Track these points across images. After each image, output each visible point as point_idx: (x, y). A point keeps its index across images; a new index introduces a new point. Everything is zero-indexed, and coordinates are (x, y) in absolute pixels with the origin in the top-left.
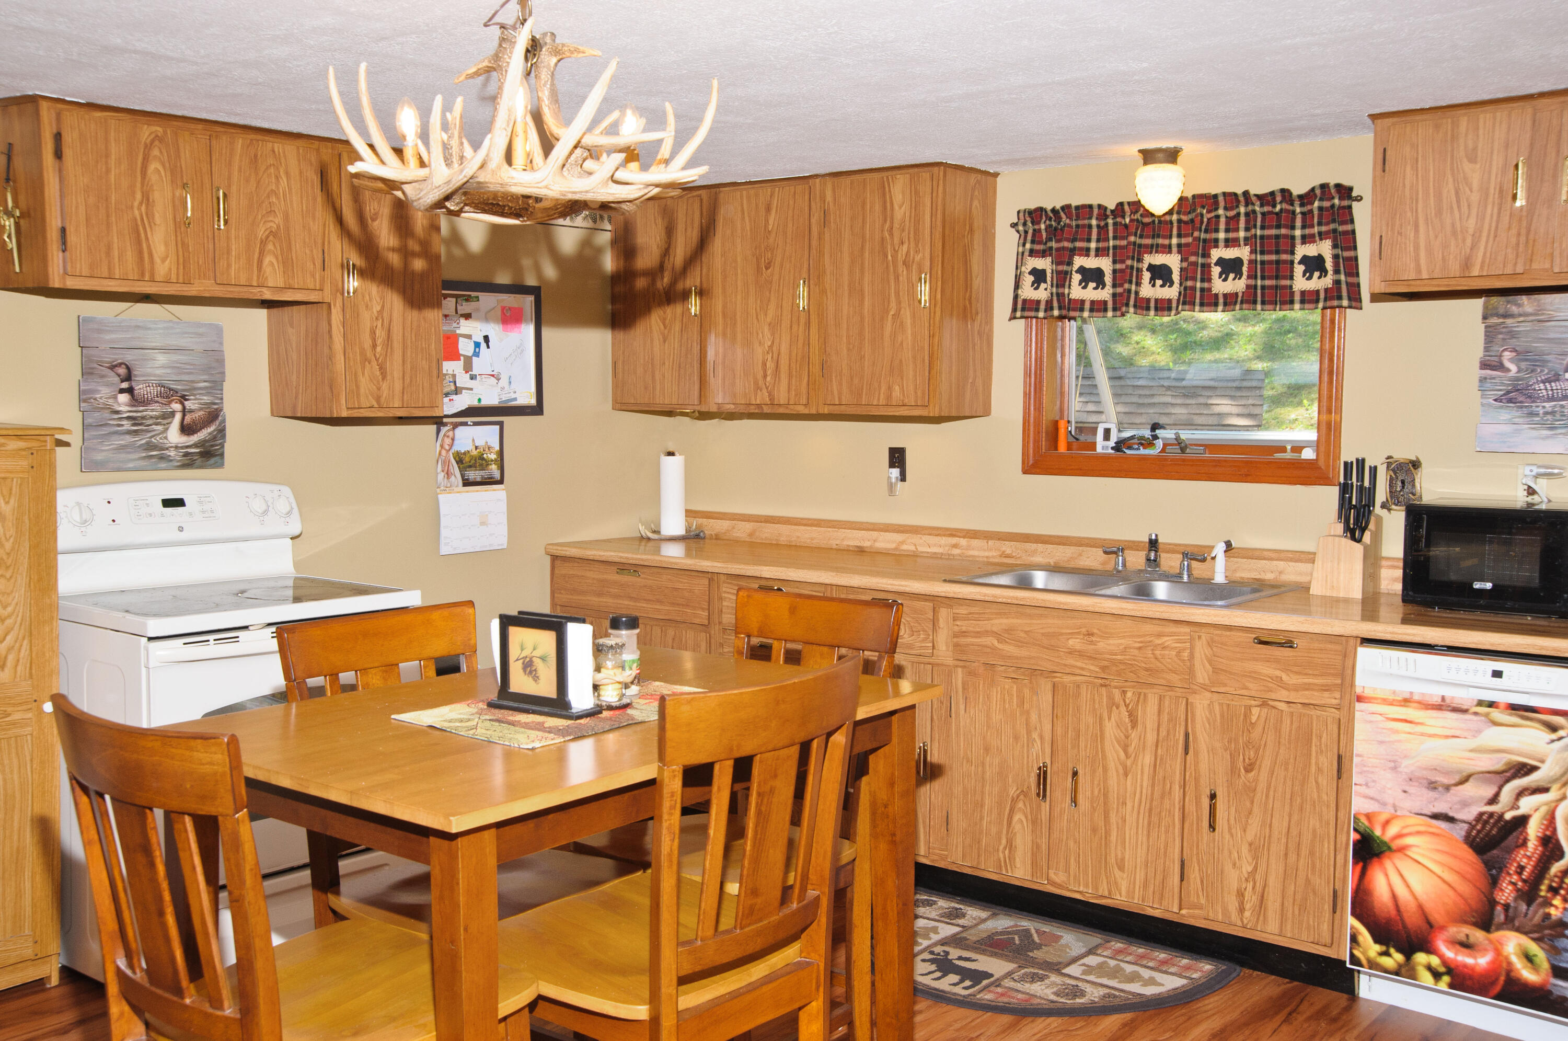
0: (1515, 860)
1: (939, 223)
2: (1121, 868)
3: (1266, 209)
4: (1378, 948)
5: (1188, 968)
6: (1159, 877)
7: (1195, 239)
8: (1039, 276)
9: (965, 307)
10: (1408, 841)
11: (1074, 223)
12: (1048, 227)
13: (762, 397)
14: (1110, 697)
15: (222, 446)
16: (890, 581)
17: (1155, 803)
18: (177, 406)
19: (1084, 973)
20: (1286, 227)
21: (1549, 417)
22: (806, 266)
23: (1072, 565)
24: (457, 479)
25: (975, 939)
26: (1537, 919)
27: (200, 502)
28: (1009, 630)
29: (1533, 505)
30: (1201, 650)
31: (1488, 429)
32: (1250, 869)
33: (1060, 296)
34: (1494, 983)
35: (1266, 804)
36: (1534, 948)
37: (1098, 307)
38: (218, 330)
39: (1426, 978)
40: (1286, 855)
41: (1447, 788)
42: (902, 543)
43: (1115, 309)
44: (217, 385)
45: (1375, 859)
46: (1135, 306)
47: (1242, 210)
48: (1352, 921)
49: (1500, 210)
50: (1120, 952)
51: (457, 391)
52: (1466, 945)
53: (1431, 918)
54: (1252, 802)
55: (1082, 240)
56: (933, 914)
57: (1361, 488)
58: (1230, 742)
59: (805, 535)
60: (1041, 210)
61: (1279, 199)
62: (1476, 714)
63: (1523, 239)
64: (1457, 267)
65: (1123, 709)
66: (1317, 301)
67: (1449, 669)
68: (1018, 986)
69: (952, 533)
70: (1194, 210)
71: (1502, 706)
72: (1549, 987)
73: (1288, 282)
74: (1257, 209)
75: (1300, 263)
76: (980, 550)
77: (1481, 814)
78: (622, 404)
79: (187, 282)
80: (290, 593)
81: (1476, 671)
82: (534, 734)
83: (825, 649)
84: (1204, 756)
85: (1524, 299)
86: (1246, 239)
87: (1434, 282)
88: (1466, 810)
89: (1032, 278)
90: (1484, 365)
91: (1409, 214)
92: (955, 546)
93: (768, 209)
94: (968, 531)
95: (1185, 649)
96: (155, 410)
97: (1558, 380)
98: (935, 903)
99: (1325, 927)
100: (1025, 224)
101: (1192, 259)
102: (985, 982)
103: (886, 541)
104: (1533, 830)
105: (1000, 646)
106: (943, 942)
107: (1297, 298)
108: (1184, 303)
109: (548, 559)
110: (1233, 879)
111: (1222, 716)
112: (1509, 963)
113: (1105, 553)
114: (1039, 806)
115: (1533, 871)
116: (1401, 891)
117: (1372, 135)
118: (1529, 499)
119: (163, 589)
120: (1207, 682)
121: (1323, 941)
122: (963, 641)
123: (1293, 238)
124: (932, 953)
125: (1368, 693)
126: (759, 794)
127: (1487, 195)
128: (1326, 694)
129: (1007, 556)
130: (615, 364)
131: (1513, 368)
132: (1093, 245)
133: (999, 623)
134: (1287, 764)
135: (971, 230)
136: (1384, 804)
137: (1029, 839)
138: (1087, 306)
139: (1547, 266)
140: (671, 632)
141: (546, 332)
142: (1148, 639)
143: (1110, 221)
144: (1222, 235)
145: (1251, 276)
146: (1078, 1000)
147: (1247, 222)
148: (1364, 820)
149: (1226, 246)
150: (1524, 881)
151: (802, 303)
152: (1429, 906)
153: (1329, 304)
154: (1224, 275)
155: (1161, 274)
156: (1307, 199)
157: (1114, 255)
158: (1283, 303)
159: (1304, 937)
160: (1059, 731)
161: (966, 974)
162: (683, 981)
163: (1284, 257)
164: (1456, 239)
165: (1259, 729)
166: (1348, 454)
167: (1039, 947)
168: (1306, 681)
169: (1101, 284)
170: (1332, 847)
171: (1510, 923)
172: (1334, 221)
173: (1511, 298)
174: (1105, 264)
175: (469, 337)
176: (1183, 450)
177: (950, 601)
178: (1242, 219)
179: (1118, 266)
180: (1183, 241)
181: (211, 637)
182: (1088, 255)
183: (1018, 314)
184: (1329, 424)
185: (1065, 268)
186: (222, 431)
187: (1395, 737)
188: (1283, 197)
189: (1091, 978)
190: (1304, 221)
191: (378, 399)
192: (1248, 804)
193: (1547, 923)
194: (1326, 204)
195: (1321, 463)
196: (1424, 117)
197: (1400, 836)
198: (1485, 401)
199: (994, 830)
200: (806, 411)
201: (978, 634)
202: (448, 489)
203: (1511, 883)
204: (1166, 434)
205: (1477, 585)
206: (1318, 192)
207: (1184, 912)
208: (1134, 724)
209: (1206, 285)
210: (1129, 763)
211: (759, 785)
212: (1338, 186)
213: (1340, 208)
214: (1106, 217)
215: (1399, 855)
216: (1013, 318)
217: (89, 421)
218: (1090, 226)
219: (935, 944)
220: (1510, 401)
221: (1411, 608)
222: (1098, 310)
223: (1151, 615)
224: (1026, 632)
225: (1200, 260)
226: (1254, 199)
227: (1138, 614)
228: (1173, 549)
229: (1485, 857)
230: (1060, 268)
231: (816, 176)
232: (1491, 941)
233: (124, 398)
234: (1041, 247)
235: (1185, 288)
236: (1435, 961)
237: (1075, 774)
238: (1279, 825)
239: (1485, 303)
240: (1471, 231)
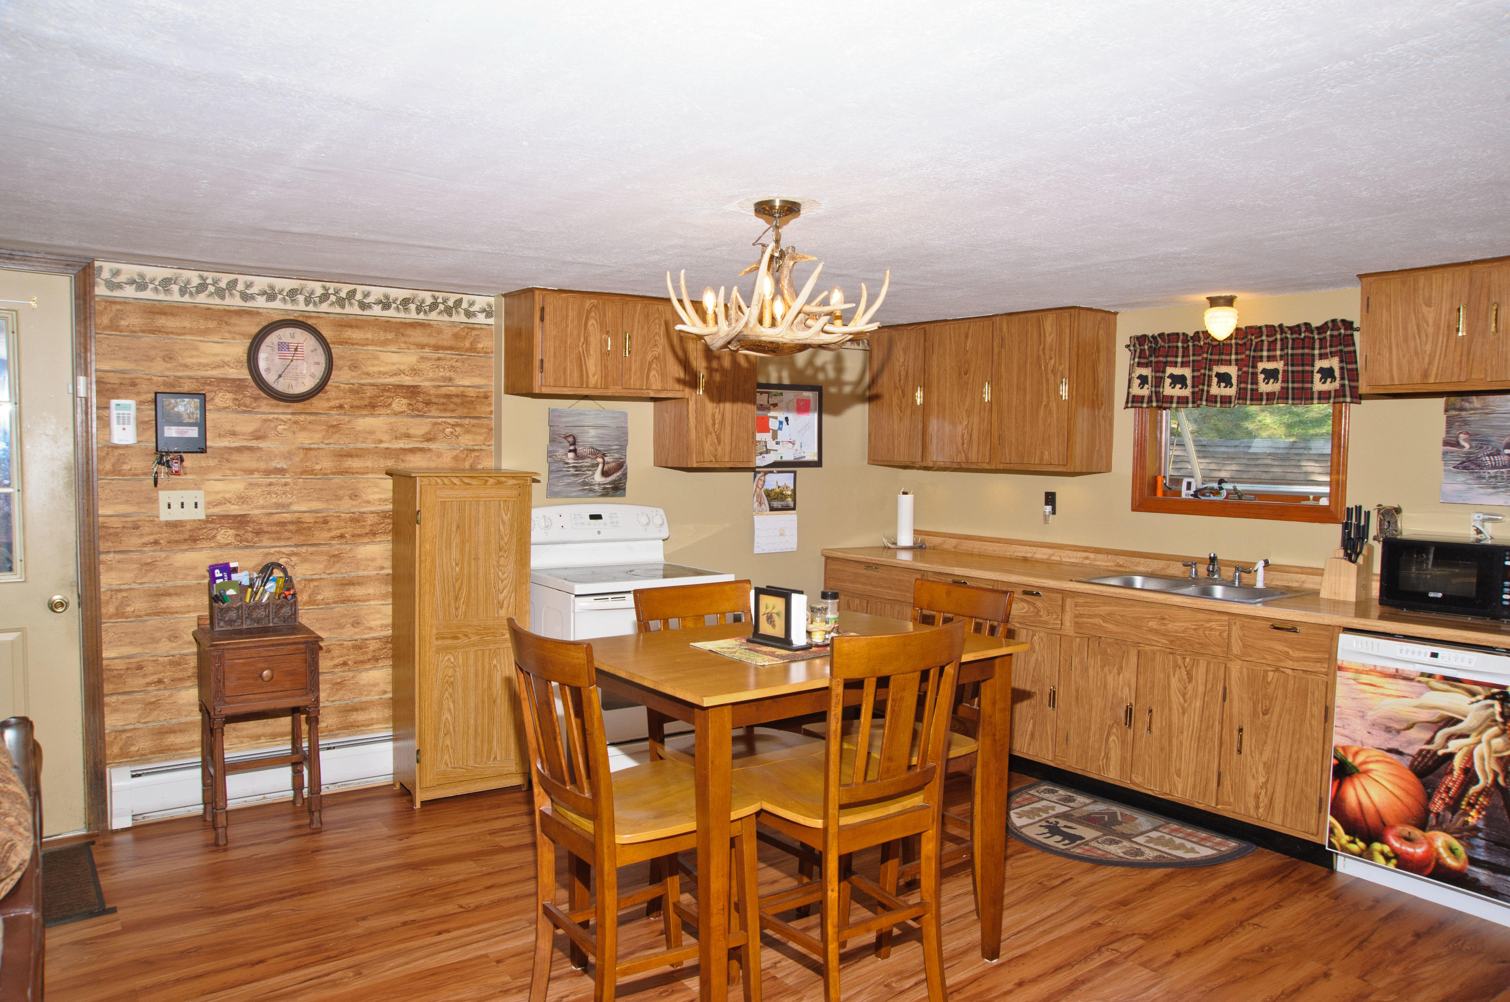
0: (1444, 783)
1: (1075, 345)
2: (1179, 776)
3: (1294, 336)
4: (1347, 838)
5: (1219, 844)
6: (1203, 783)
7: (1247, 356)
8: (1143, 380)
9: (1093, 401)
10: (1371, 766)
11: (1166, 345)
12: (1150, 348)
13: (961, 458)
14: (1175, 662)
15: (625, 483)
16: (1035, 580)
17: (1202, 733)
18: (600, 460)
19: (1147, 841)
20: (1308, 348)
21: (1492, 480)
22: (990, 373)
23: (1163, 573)
24: (766, 506)
25: (1078, 815)
26: (1459, 824)
27: (611, 517)
28: (1110, 614)
29: (1481, 540)
30: (1236, 631)
31: (1448, 488)
32: (1264, 780)
33: (1157, 393)
34: (1428, 865)
35: (1276, 737)
36: (1456, 844)
37: (1183, 401)
38: (625, 415)
39: (1381, 860)
40: (1288, 772)
41: (1398, 732)
42: (1053, 555)
43: (1193, 402)
44: (623, 448)
45: (1348, 778)
46: (1207, 401)
47: (1278, 336)
48: (1330, 819)
49: (1448, 338)
50: (1175, 830)
51: (768, 451)
52: (1408, 839)
53: (1385, 820)
54: (1267, 736)
55: (1172, 356)
56: (1054, 798)
57: (1358, 526)
58: (1253, 694)
59: (990, 548)
60: (1145, 336)
61: (1303, 329)
62: (1419, 682)
63: (1465, 358)
64: (1419, 377)
65: (1183, 669)
66: (1329, 398)
67: (1401, 651)
68: (1100, 846)
69: (1085, 549)
70: (1246, 337)
71: (1437, 677)
72: (1466, 871)
73: (1309, 385)
74: (1289, 336)
75: (1318, 372)
76: (1102, 561)
77: (1421, 751)
78: (874, 460)
79: (607, 388)
80: (661, 573)
81: (1420, 653)
82: (766, 657)
83: (967, 619)
84: (1236, 704)
85: (1474, 399)
86: (1281, 356)
87: (1404, 387)
88: (1411, 747)
89: (1139, 381)
90: (1446, 443)
91: (1385, 341)
92: (1087, 558)
93: (967, 336)
94: (1096, 548)
95: (1224, 631)
96: (587, 462)
97: (1499, 454)
98: (1057, 791)
99: (1313, 822)
100: (1134, 346)
101: (1245, 369)
102: (1078, 842)
103: (1041, 554)
104: (1458, 763)
105: (1104, 625)
106: (1056, 816)
107: (1316, 396)
108: (1239, 399)
109: (823, 558)
110: (1252, 786)
111: (1248, 676)
112: (1439, 854)
113: (1184, 565)
114: (1126, 732)
115: (1456, 792)
116: (1365, 800)
117: (1359, 289)
118: (1479, 536)
119: (587, 568)
120: (1239, 653)
121: (1311, 831)
122: (1080, 620)
123: (1313, 355)
124: (1047, 822)
125: (1345, 665)
126: (893, 700)
127: (1439, 328)
128: (1319, 665)
129: (1121, 566)
130: (870, 435)
131: (1467, 445)
132: (1179, 360)
133: (1104, 609)
134: (1291, 710)
135: (1098, 350)
136: (1355, 741)
137: (1119, 752)
138: (1175, 400)
139: (1482, 376)
140: (897, 608)
141: (825, 417)
142: (1200, 623)
143: (1190, 344)
144: (1265, 354)
145: (1285, 380)
146: (1138, 858)
147: (1282, 345)
148: (1341, 751)
149: (1268, 361)
150: (1450, 798)
151: (987, 398)
152: (1384, 811)
153: (1337, 400)
154: (1267, 380)
155: (1224, 379)
156: (1322, 329)
157: (1193, 366)
158: (1306, 399)
159: (1299, 828)
160: (1141, 682)
161: (1066, 836)
162: (842, 807)
163: (1307, 368)
164: (1418, 358)
165: (1272, 686)
166: (1350, 503)
167: (1120, 823)
168: (1305, 655)
169: (1184, 385)
170: (1319, 769)
171: (1440, 825)
172: (1340, 344)
173: (1464, 398)
174: (1187, 372)
175: (776, 418)
176: (1240, 497)
177: (1074, 594)
178: (1279, 343)
179: (1196, 374)
180: (1239, 357)
181: (610, 597)
182: (1176, 366)
183: (1130, 405)
184: (1338, 482)
185: (1161, 374)
186: (625, 475)
187: (1363, 696)
188: (1306, 328)
189: (1151, 845)
190: (1321, 344)
191: (715, 456)
192: (1264, 737)
193: (1466, 827)
194: (1335, 333)
195: (1332, 508)
196: (1395, 276)
197: (1365, 763)
198: (1447, 468)
199: (1096, 746)
200: (989, 467)
201: (1090, 616)
202: (761, 512)
203: (1441, 799)
204: (1228, 486)
205: (1431, 595)
206: (1330, 325)
207: (1219, 807)
208: (1190, 680)
209: (1254, 387)
210: (1186, 705)
211: (893, 695)
212: (1343, 321)
213: (1345, 335)
214: (1188, 341)
215: (1364, 776)
216: (1126, 407)
217: (552, 468)
218: (1177, 347)
219: (1051, 817)
220: (1465, 468)
221: (1387, 609)
222: (1183, 403)
223: (1203, 607)
224: (1122, 616)
225: (1250, 370)
226: (1286, 329)
227: (1195, 606)
228: (1228, 564)
229: (1423, 780)
230: (1158, 374)
231: (997, 315)
232: (1425, 838)
233: (571, 455)
234: (1146, 361)
235: (1240, 389)
236: (1386, 848)
237: (1151, 711)
238: (1284, 751)
239: (1446, 401)
240: (1428, 353)
